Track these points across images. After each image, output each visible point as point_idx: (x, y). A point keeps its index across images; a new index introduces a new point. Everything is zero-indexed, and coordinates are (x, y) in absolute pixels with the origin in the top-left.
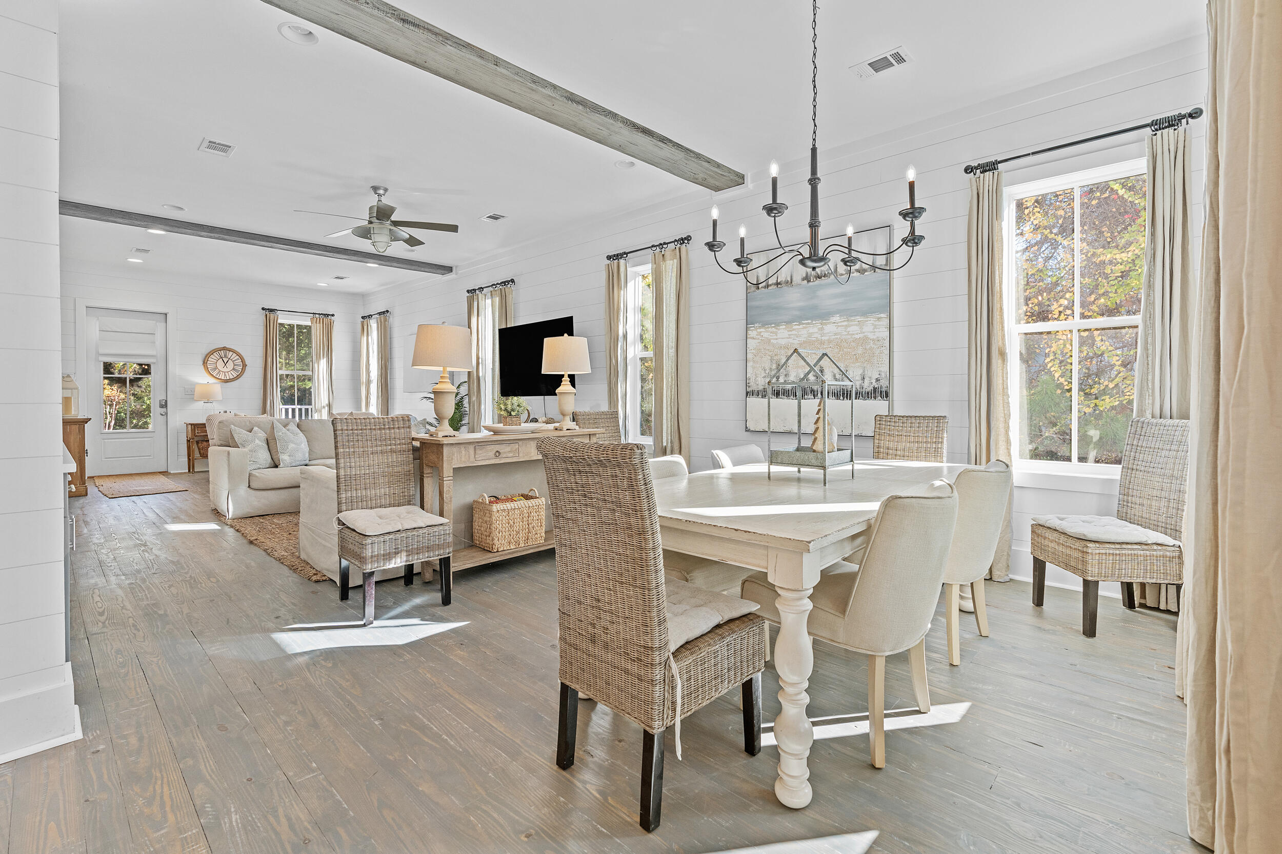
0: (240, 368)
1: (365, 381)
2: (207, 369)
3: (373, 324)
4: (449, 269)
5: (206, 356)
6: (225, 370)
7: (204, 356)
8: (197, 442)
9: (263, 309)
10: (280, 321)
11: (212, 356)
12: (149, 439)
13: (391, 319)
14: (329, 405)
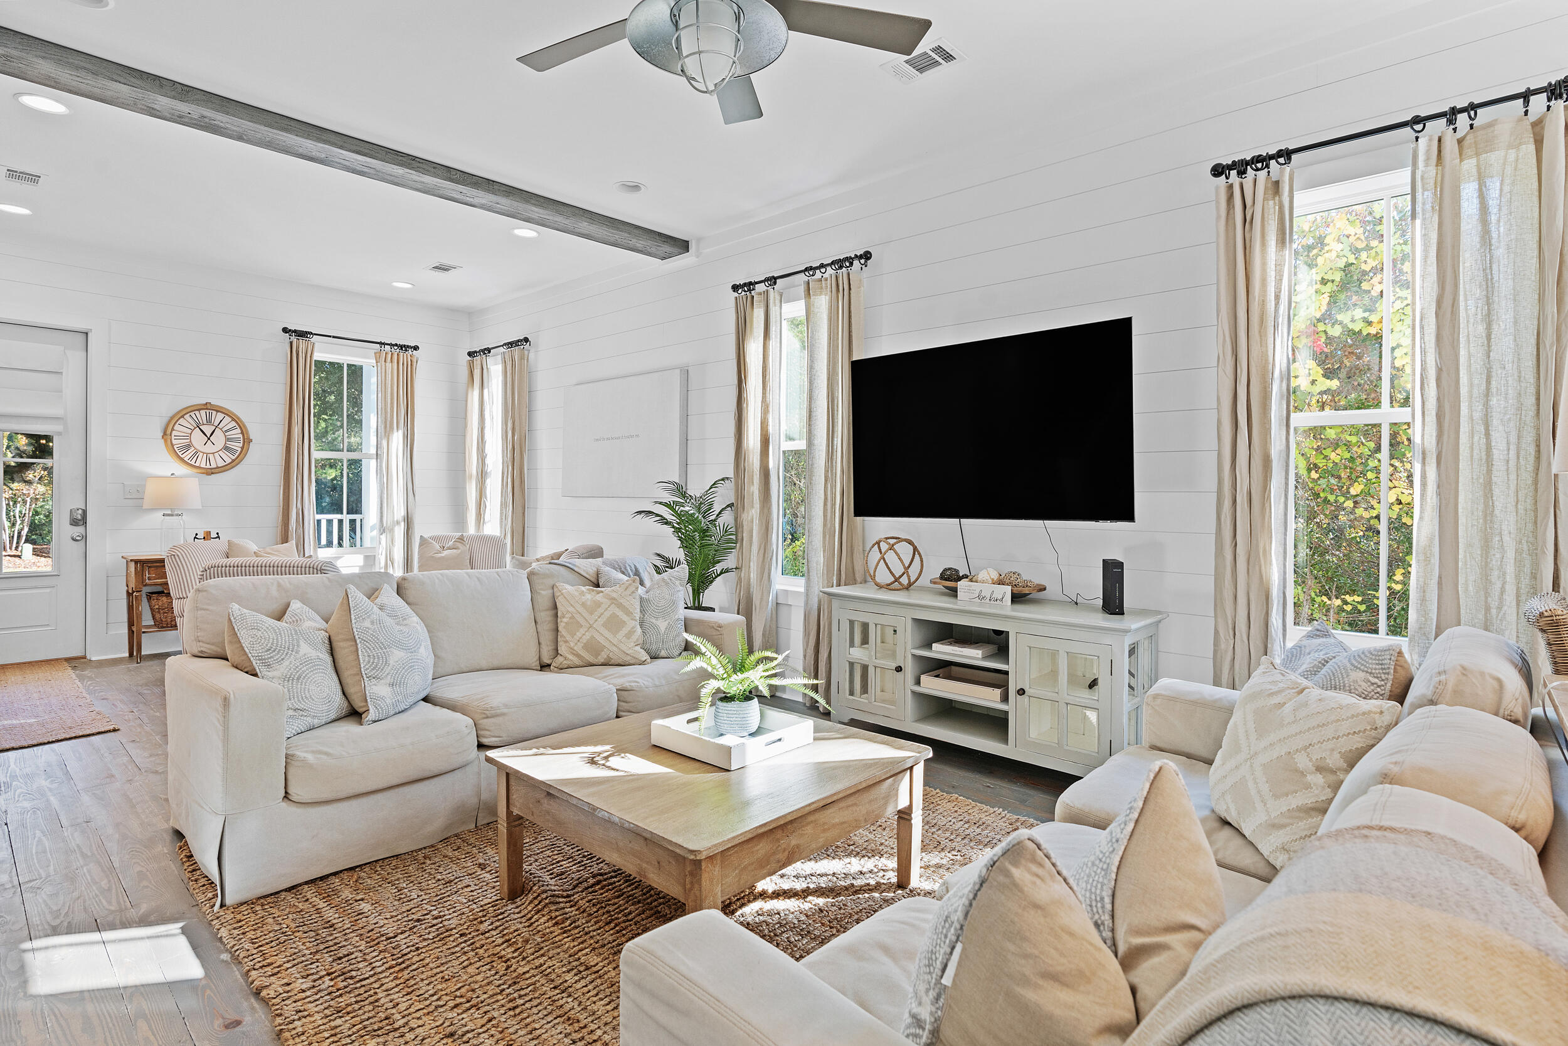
0: (237, 446)
1: (474, 472)
2: (171, 447)
3: (495, 368)
4: (683, 246)
5: (170, 421)
6: (210, 448)
7: (165, 420)
8: (150, 596)
9: (285, 330)
10: (318, 356)
11: (181, 421)
12: (48, 590)
13: (532, 356)
14: (408, 521)
